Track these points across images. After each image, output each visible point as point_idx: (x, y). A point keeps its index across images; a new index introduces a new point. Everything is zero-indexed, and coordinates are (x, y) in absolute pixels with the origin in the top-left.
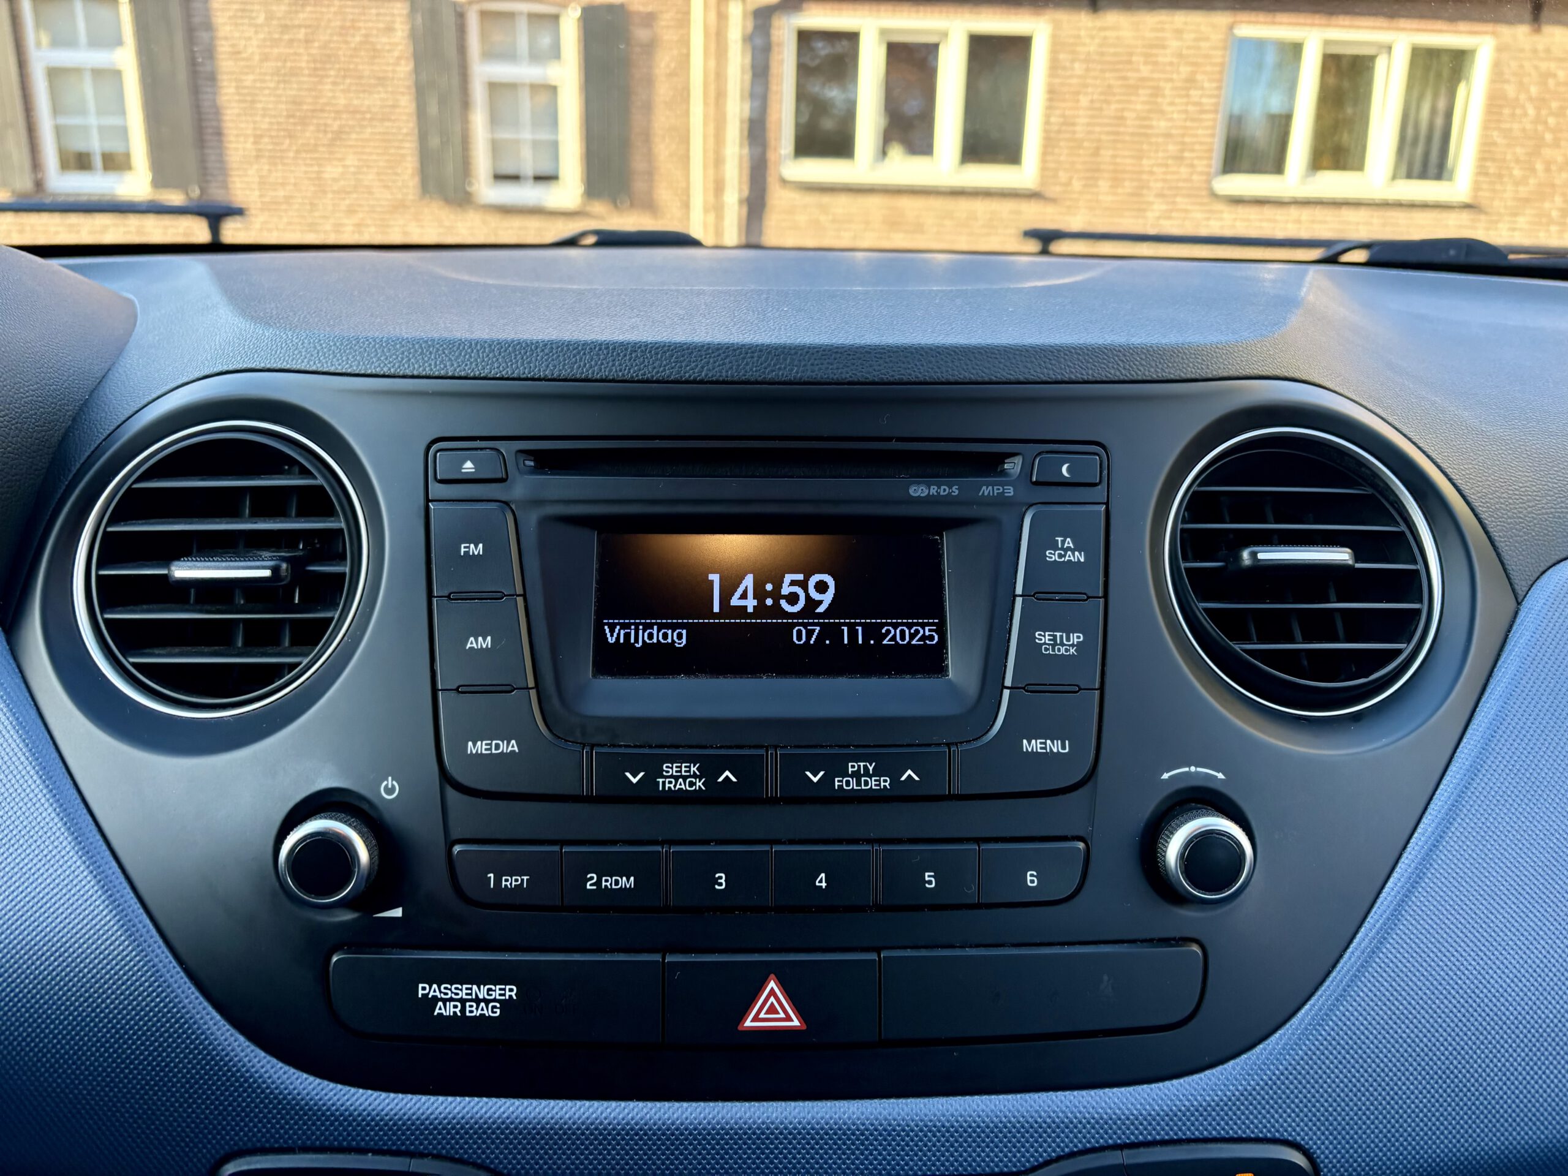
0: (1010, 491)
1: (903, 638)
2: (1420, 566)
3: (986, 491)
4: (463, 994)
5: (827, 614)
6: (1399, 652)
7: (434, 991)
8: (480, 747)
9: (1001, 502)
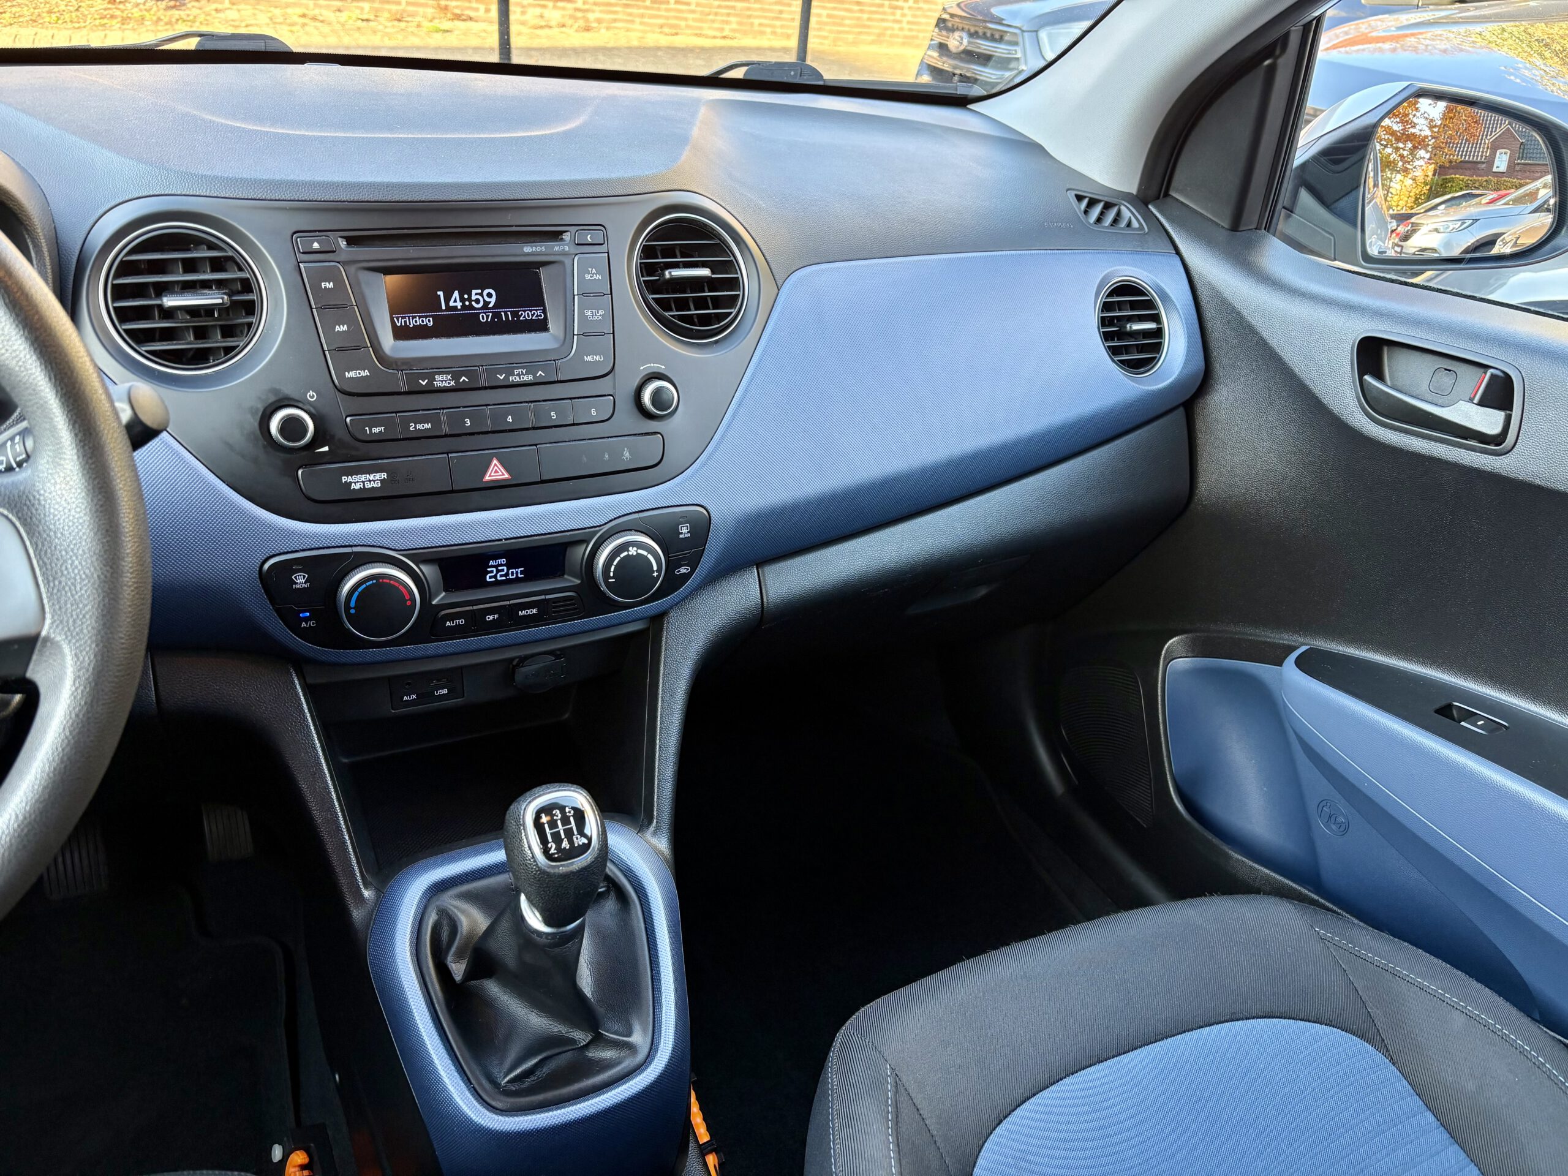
0: (567, 248)
1: (529, 317)
2: (739, 275)
3: (557, 248)
4: (363, 479)
5: (493, 308)
6: (732, 313)
7: (349, 479)
8: (351, 374)
9: (564, 254)
